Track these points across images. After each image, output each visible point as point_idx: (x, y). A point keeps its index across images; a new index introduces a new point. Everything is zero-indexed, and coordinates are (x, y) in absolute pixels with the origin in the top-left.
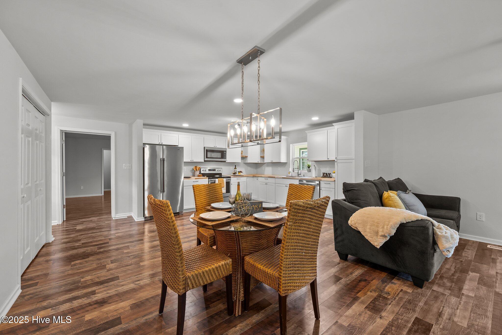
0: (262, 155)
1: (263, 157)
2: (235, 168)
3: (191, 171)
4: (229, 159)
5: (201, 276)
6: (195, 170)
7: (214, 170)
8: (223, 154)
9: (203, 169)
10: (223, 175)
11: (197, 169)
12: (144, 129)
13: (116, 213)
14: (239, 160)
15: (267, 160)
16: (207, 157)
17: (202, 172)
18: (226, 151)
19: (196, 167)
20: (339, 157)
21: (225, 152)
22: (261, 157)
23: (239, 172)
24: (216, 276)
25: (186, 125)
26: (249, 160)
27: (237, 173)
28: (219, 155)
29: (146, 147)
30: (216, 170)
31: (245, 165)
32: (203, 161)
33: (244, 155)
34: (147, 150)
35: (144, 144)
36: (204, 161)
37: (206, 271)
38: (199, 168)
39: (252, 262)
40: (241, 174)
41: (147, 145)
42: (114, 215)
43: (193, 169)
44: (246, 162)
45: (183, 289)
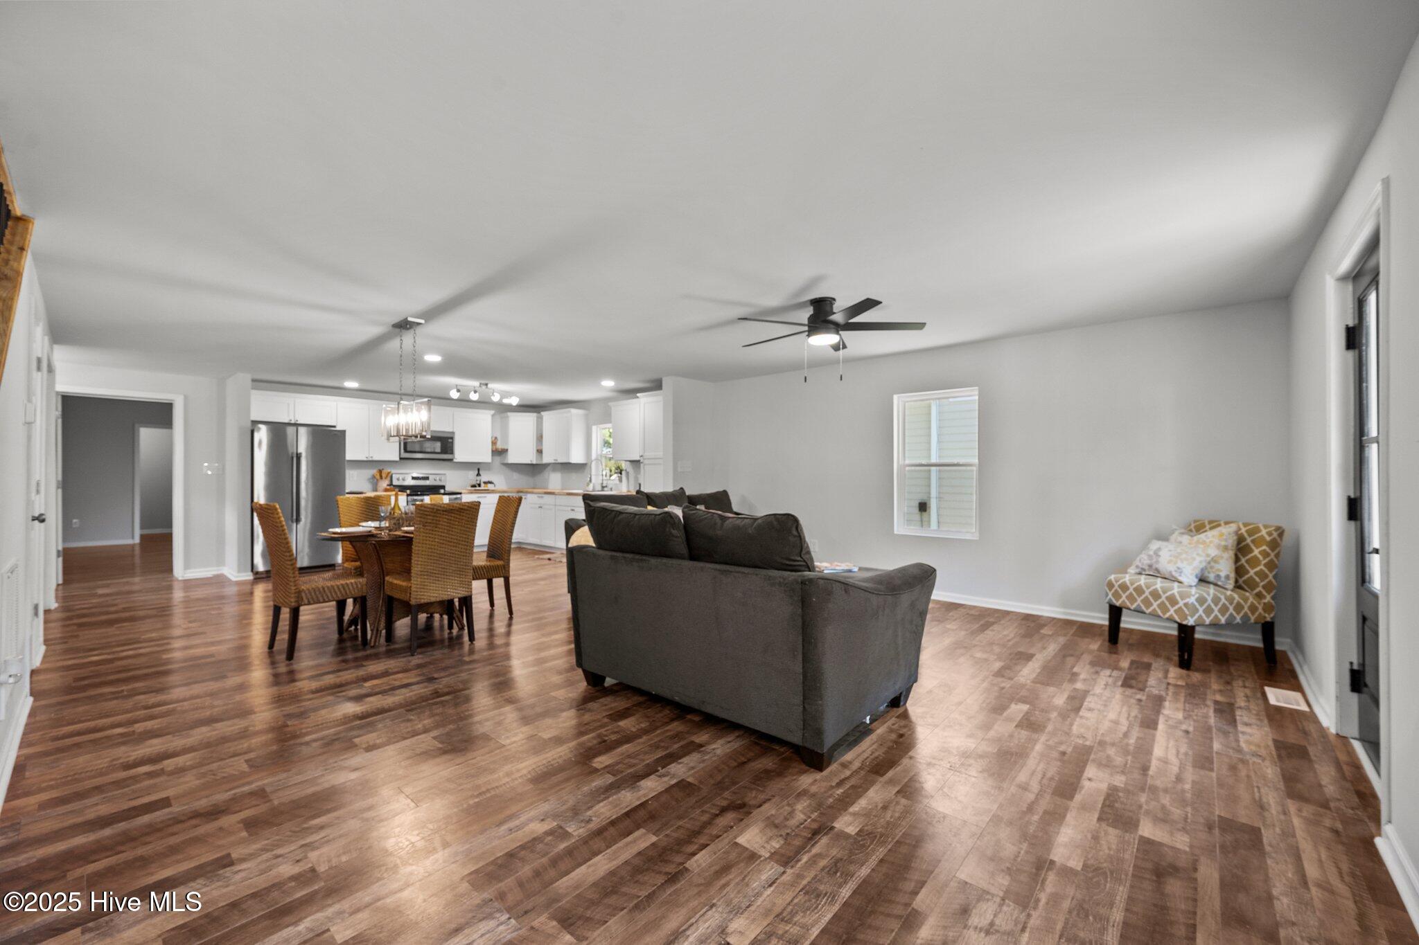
0: (539, 448)
1: (540, 452)
2: (478, 475)
3: (369, 479)
4: (460, 455)
5: (320, 592)
6: (378, 477)
7: (427, 478)
8: (446, 443)
9: (398, 476)
10: (448, 489)
11: (384, 475)
12: (254, 392)
13: (187, 566)
14: (486, 457)
15: (547, 459)
16: (406, 451)
17: (395, 482)
18: (452, 438)
19: (380, 472)
20: (647, 454)
21: (450, 440)
22: (538, 451)
23: (485, 483)
24: (341, 592)
25: (351, 384)
26: (512, 458)
27: (482, 485)
28: (438, 446)
29: (259, 429)
30: (431, 477)
31: (503, 467)
32: (398, 459)
33: (500, 446)
34: (262, 435)
35: (253, 421)
36: (401, 459)
37: (328, 587)
38: (389, 473)
39: (391, 580)
40: (490, 487)
41: (260, 426)
42: (180, 570)
43: (374, 477)
44: (506, 462)
45: (296, 601)
